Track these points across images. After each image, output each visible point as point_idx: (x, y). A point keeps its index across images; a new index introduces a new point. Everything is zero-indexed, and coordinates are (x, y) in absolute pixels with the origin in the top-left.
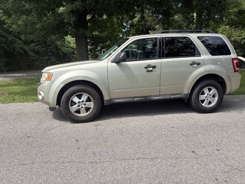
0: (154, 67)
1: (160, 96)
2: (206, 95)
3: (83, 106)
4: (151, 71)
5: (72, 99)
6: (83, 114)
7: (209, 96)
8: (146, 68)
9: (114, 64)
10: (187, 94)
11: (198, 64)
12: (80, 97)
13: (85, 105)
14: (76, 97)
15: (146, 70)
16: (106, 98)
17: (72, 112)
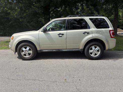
0: (63, 34)
1: (66, 49)
2: (93, 50)
3: (27, 52)
4: (61, 36)
5: (22, 49)
6: (27, 56)
7: (95, 51)
8: (58, 35)
9: (42, 33)
10: (81, 49)
11: (88, 33)
12: (26, 48)
13: (28, 52)
14: (24, 48)
15: (58, 36)
16: (38, 49)
17: (22, 55)
